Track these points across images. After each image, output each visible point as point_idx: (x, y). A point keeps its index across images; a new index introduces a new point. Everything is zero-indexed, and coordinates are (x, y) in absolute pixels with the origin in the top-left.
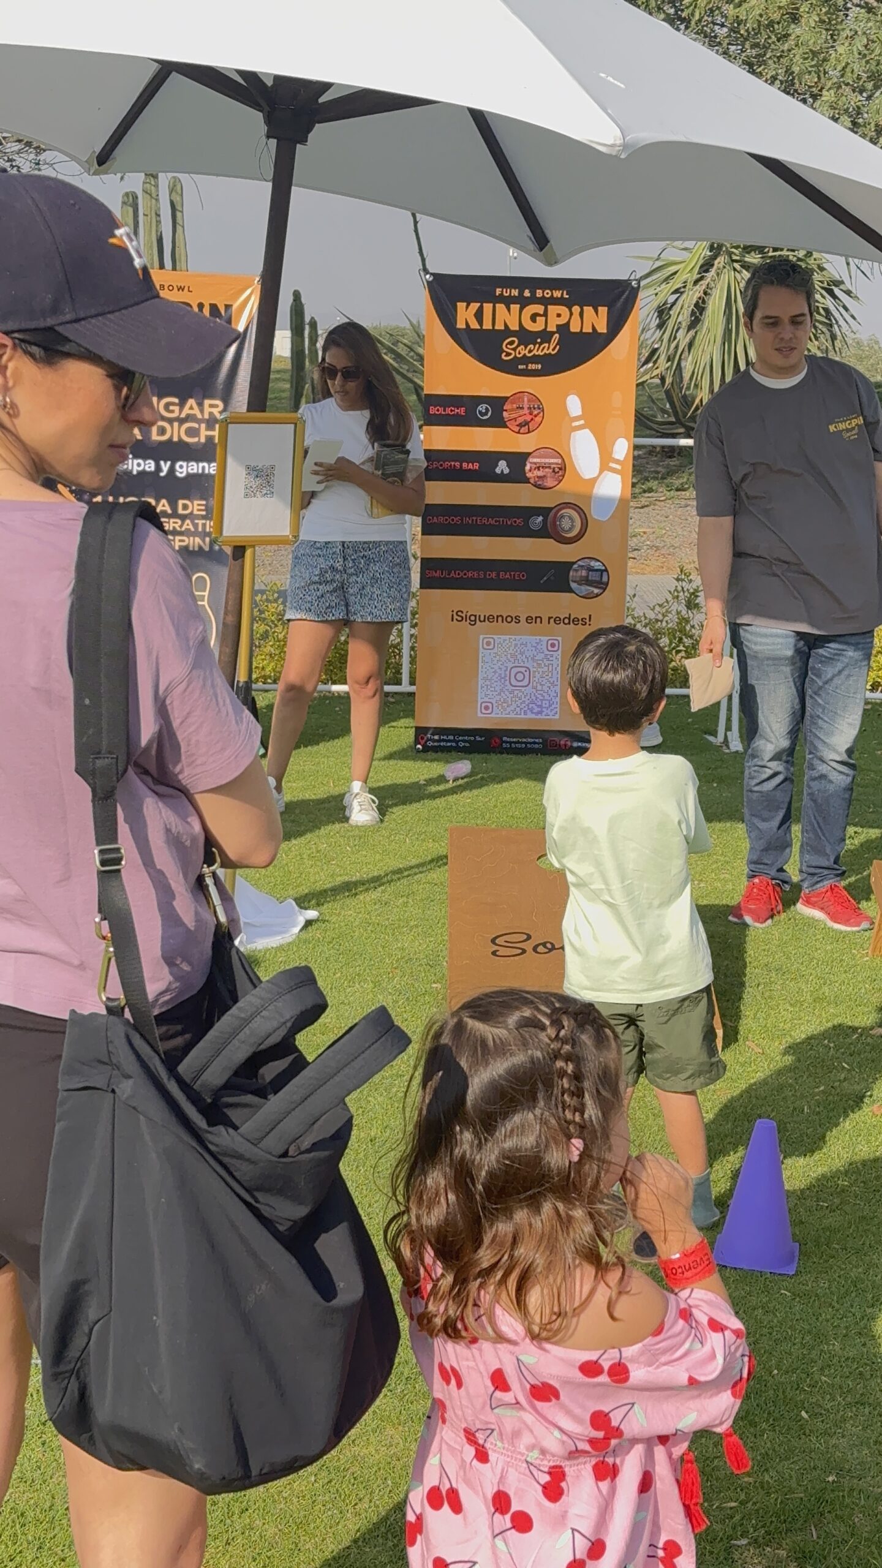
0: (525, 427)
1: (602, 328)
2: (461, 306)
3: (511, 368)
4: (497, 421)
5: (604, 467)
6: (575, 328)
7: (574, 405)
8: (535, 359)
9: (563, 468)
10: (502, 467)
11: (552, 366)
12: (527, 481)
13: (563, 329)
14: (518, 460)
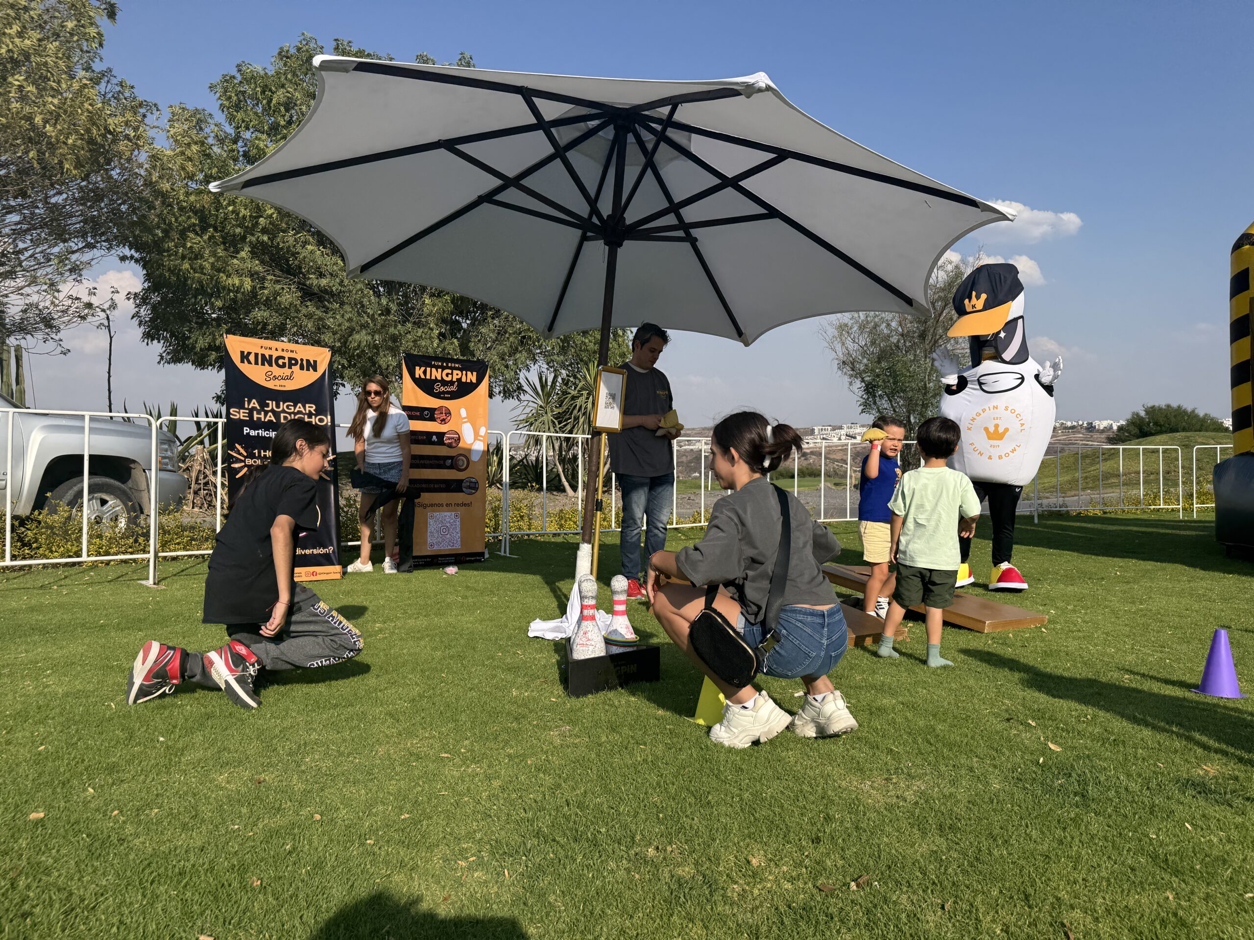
0: (443, 421)
1: (474, 381)
2: (417, 368)
3: (438, 396)
4: (432, 419)
5: (476, 439)
6: (464, 380)
7: (463, 413)
8: (448, 392)
9: (459, 439)
10: (434, 438)
11: (454, 396)
12: (444, 444)
13: (459, 380)
14: (440, 435)
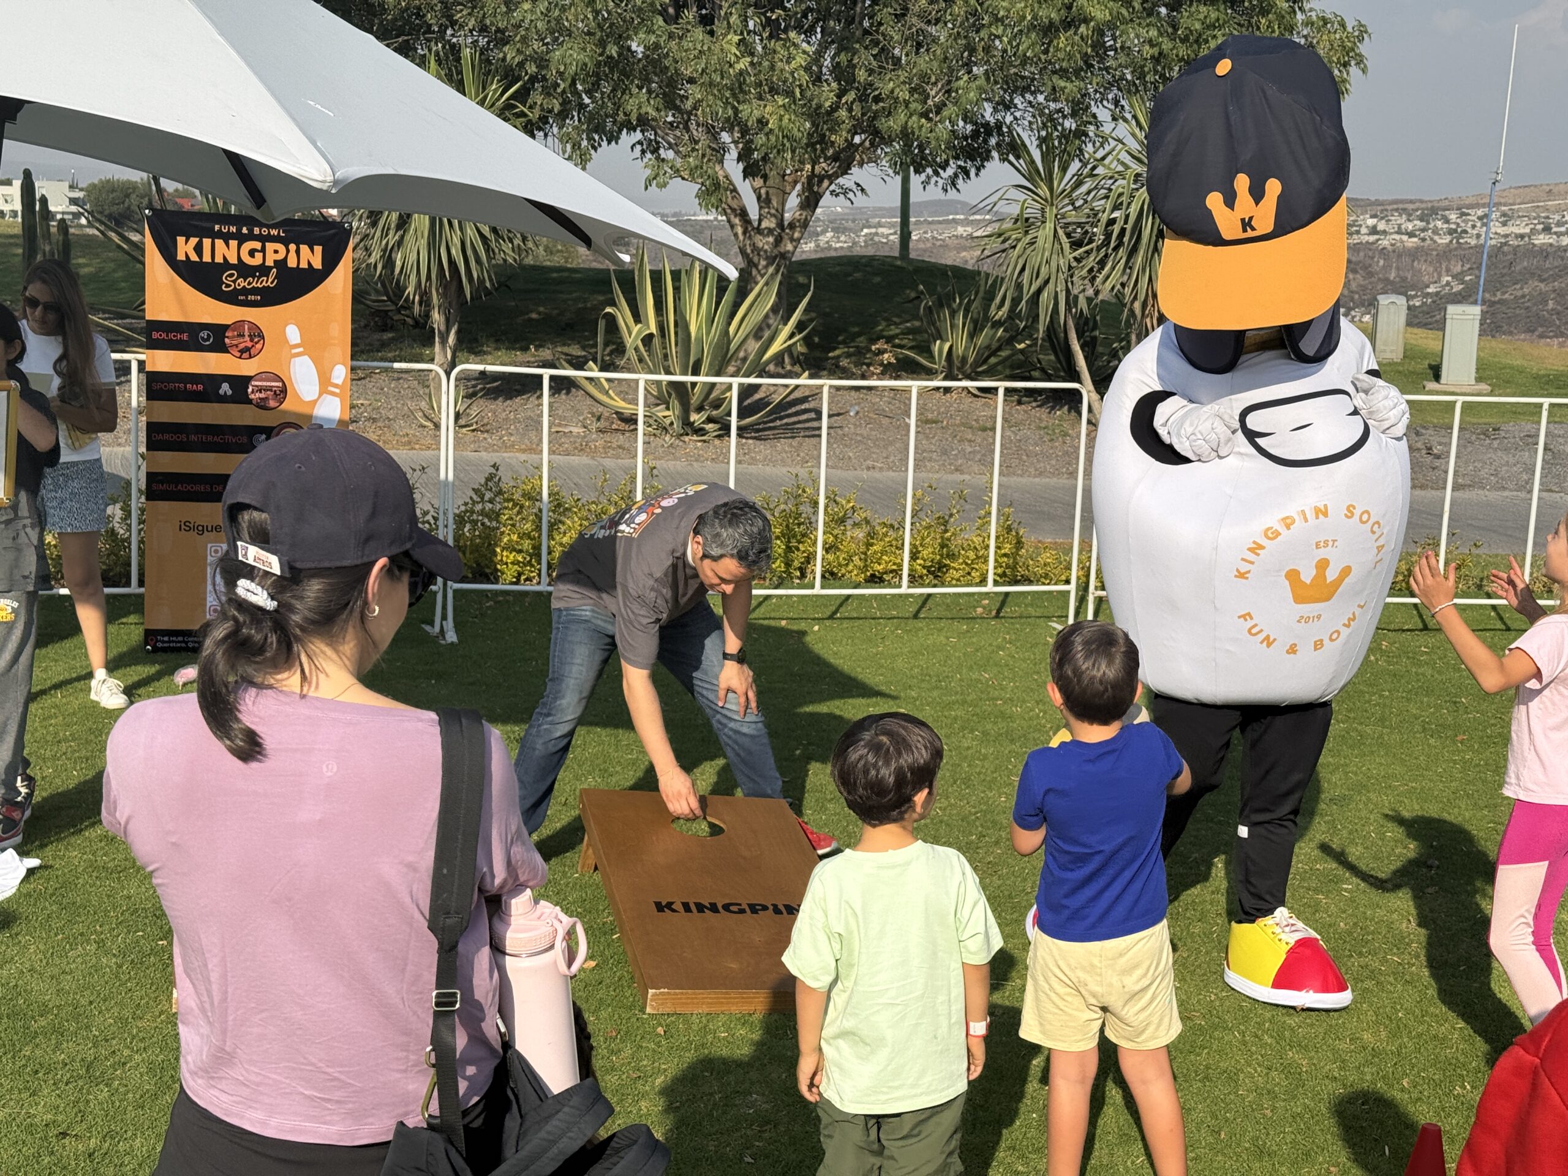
0: (246, 353)
1: (317, 264)
2: (181, 240)
3: (232, 298)
4: (220, 347)
5: (323, 391)
6: (292, 263)
7: (293, 334)
8: (255, 291)
9: (284, 390)
10: (225, 388)
11: (270, 298)
12: (250, 402)
13: (281, 264)
14: (240, 383)
